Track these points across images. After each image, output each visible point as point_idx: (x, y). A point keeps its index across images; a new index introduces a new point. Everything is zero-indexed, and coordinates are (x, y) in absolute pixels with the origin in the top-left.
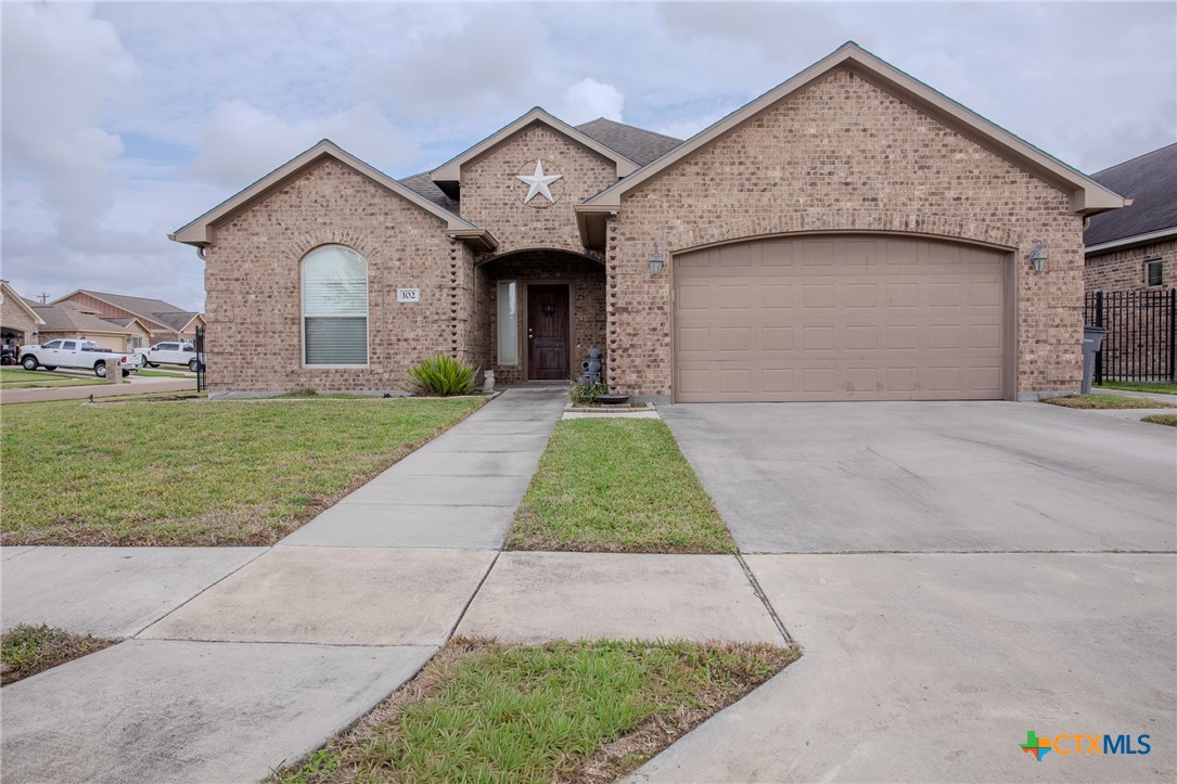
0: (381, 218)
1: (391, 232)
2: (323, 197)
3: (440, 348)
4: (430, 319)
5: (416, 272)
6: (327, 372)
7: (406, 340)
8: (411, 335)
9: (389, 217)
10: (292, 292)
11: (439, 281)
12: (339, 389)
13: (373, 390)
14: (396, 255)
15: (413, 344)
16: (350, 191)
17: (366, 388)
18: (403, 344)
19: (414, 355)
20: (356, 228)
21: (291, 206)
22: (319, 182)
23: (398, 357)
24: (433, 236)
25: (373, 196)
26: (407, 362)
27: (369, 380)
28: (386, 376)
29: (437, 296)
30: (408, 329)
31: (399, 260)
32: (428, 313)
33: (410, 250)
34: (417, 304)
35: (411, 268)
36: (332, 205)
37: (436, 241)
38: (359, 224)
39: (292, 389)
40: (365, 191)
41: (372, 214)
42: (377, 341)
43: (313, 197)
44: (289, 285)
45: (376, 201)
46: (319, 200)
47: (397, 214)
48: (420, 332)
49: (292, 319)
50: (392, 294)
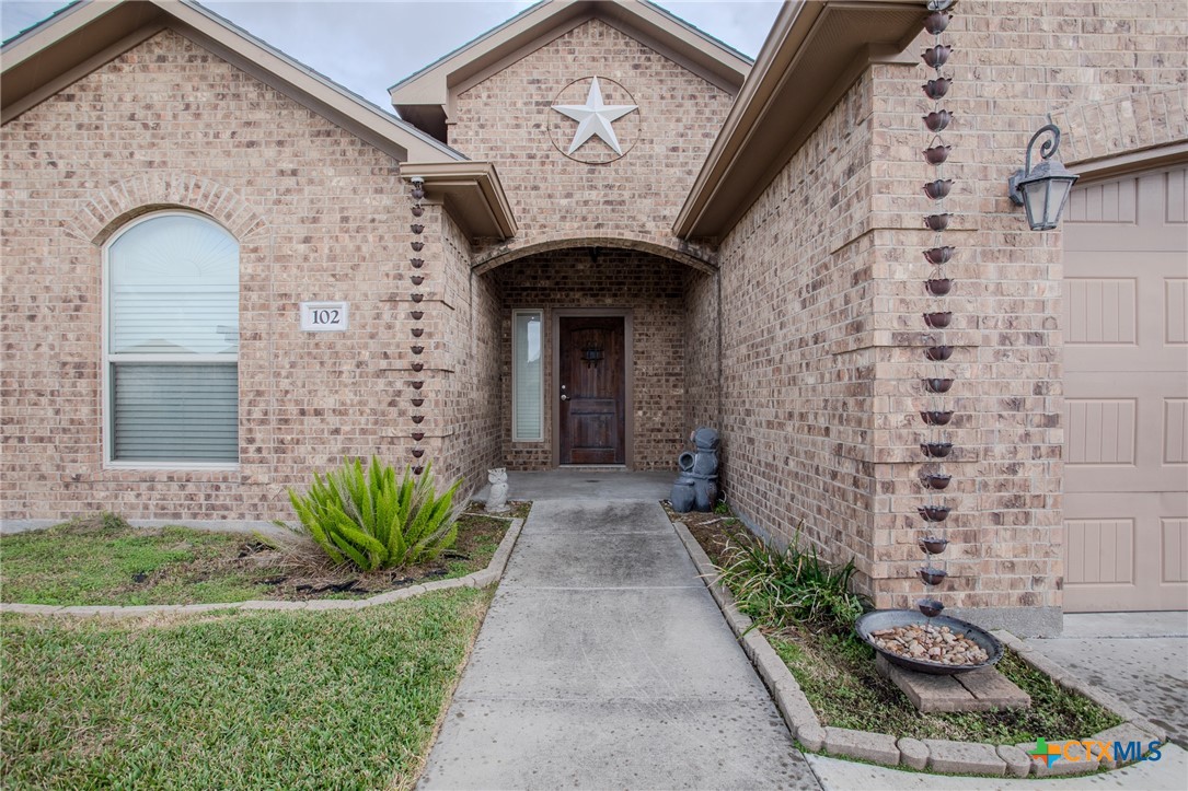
0: (270, 152)
1: (290, 182)
2: (148, 107)
3: (390, 432)
4: (371, 369)
5: (341, 267)
6: (151, 480)
7: (318, 413)
8: (329, 402)
9: (287, 150)
10: (77, 309)
11: (389, 286)
12: (177, 516)
13: (249, 519)
14: (301, 231)
15: (334, 421)
16: (205, 96)
17: (232, 515)
18: (311, 422)
19: (335, 446)
20: (217, 173)
21: (80, 127)
22: (140, 76)
23: (302, 450)
24: (379, 191)
25: (254, 106)
26: (320, 460)
27: (239, 498)
28: (275, 488)
29: (387, 317)
30: (323, 390)
31: (307, 240)
32: (365, 355)
33: (330, 220)
34: (343, 335)
35: (333, 258)
36: (167, 125)
37: (386, 200)
38: (223, 164)
39: (76, 516)
40: (237, 96)
41: (251, 144)
42: (257, 415)
43: (127, 108)
44: (73, 293)
45: (259, 115)
46: (140, 114)
47: (304, 143)
48: (348, 396)
49: (78, 366)
50: (291, 314)
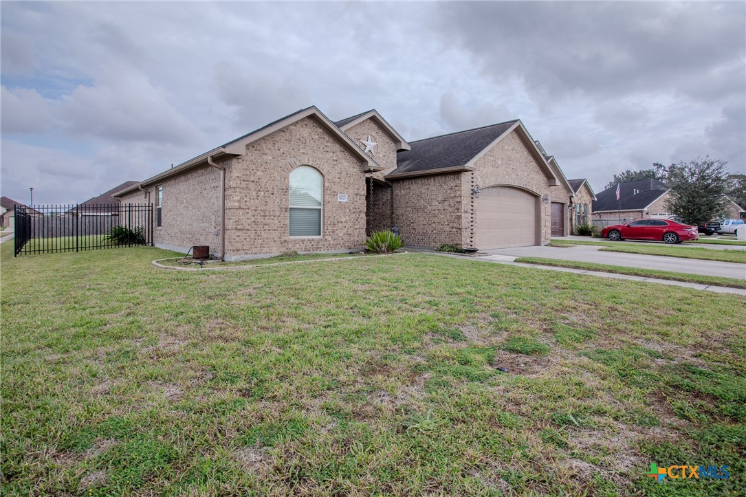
0: (331, 154)
1: (335, 163)
2: (303, 137)
3: (356, 227)
4: (352, 211)
5: (346, 186)
6: (303, 241)
7: (341, 222)
8: (343, 220)
9: (335, 154)
10: (286, 192)
11: (356, 191)
12: (309, 251)
13: (326, 250)
14: (338, 176)
15: (344, 224)
16: (316, 137)
17: (322, 250)
18: (340, 224)
19: (345, 231)
20: (319, 158)
21: (286, 140)
22: (301, 129)
23: (338, 232)
24: (354, 168)
25: (328, 142)
26: (342, 234)
27: (324, 245)
28: (332, 242)
29: (355, 199)
30: (342, 217)
31: (339, 178)
32: (351, 208)
33: (344, 173)
34: (347, 203)
35: (344, 183)
36: (308, 144)
37: (355, 170)
38: (321, 156)
39: (284, 252)
40: (324, 138)
41: (327, 152)
42: (329, 223)
43: (298, 137)
44: (284, 187)
45: (329, 144)
46: (301, 139)
47: (338, 153)
48: (347, 218)
49: (286, 208)
50: (336, 197)
